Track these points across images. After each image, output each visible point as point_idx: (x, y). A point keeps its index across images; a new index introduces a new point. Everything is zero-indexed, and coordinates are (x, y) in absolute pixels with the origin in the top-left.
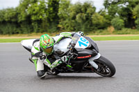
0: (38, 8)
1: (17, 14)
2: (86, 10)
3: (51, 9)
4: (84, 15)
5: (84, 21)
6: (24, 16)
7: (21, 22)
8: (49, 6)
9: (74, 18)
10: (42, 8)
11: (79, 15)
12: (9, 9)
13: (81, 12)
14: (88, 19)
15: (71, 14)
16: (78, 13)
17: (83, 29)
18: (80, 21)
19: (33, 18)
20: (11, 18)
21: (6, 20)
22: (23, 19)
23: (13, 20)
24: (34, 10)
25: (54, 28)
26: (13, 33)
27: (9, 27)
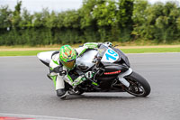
0: (106, 10)
1: (80, 18)
2: (169, 12)
3: (124, 11)
4: (166, 18)
5: (166, 27)
6: (88, 20)
7: (84, 29)
8: (121, 7)
9: (153, 22)
10: (112, 9)
11: (160, 18)
12: (69, 12)
13: (163, 15)
14: (171, 23)
15: (149, 18)
16: (158, 16)
17: (165, 37)
18: (161, 27)
19: (100, 23)
20: (72, 24)
21: (66, 26)
22: (87, 24)
23: (74, 26)
24: (101, 13)
25: (127, 36)
26: (75, 43)
27: (69, 35)
